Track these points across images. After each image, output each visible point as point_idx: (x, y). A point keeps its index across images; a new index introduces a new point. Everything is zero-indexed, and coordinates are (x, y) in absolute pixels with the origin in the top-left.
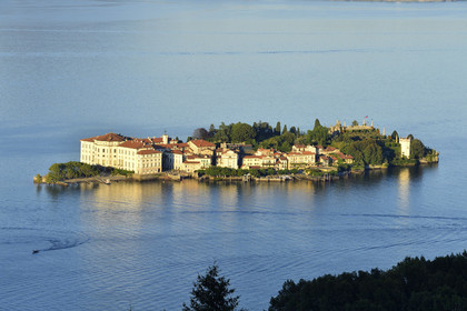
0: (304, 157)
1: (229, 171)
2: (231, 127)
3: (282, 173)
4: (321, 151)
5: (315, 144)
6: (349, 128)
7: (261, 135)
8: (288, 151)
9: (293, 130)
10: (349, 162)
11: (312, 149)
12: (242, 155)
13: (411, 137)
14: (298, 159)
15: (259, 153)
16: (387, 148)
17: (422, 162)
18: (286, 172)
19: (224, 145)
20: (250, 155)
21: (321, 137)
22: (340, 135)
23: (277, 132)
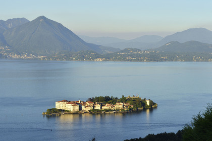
0: (119, 106)
1: (98, 110)
2: (98, 97)
3: (113, 110)
4: (124, 104)
5: (122, 102)
6: (132, 97)
7: (107, 100)
8: (115, 104)
9: (116, 98)
10: (132, 107)
11: (122, 103)
12: (102, 106)
13: (149, 100)
14: (118, 107)
15: (107, 105)
16: (143, 103)
17: (153, 107)
18: (115, 110)
19: (96, 103)
20: (104, 106)
21: (124, 100)
22: (130, 99)
23: (111, 99)
